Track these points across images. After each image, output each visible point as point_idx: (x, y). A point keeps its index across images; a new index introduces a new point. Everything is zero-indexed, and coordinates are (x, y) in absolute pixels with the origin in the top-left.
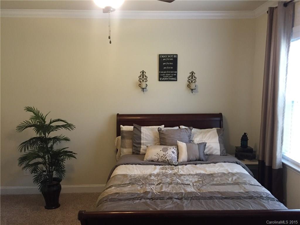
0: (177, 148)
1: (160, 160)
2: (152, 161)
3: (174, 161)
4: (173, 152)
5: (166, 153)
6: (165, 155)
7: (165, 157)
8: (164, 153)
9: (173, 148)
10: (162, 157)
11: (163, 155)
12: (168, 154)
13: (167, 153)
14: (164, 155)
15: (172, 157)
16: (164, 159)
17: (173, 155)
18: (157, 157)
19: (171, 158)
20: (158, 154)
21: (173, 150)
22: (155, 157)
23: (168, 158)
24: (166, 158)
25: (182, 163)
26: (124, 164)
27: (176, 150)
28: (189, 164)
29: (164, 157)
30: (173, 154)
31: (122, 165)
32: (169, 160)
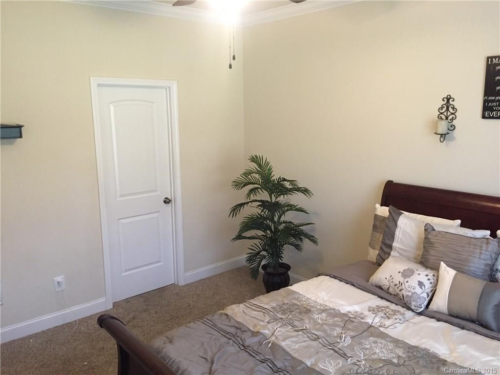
0: (435, 278)
1: (391, 290)
2: (380, 288)
3: (413, 303)
4: (421, 284)
5: (406, 280)
6: (402, 284)
7: (400, 288)
8: (402, 280)
9: (427, 275)
10: (396, 285)
11: (398, 283)
12: (407, 284)
13: (407, 282)
14: (400, 282)
15: (413, 293)
16: (398, 291)
17: (418, 290)
18: (387, 283)
19: (410, 294)
20: (392, 277)
21: (424, 280)
22: (385, 283)
23: (404, 292)
24: (401, 290)
25: (433, 314)
26: (330, 276)
27: (432, 281)
28: (446, 322)
29: (398, 288)
30: (418, 287)
31: (327, 275)
32: (405, 296)
